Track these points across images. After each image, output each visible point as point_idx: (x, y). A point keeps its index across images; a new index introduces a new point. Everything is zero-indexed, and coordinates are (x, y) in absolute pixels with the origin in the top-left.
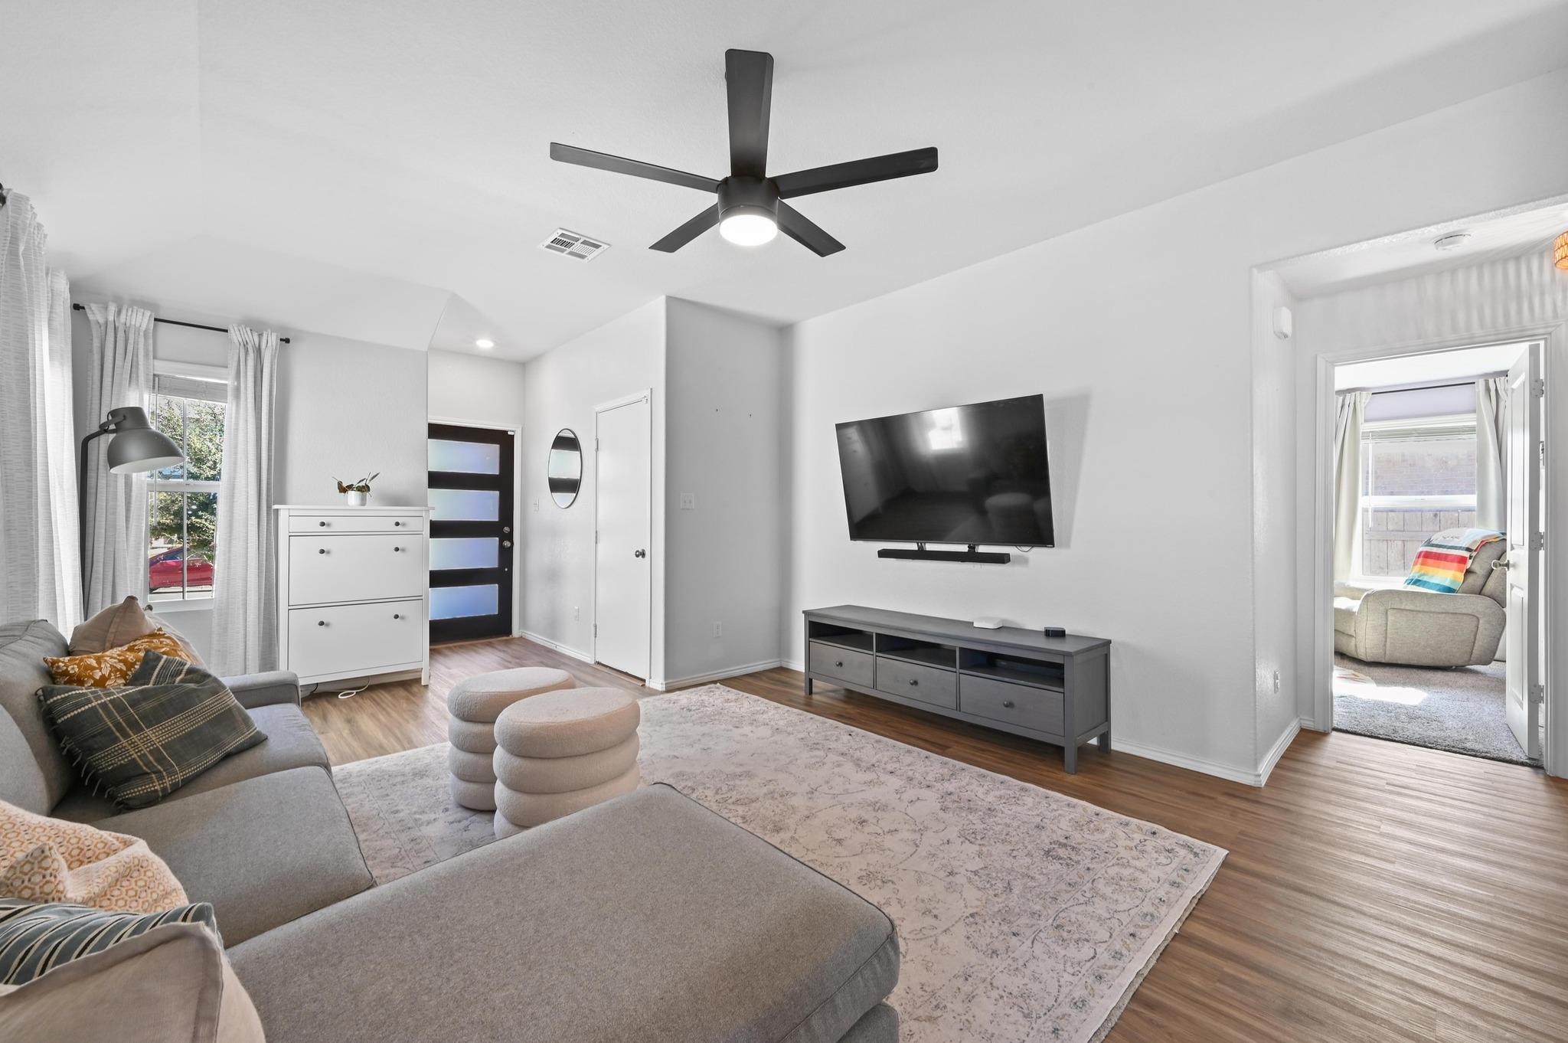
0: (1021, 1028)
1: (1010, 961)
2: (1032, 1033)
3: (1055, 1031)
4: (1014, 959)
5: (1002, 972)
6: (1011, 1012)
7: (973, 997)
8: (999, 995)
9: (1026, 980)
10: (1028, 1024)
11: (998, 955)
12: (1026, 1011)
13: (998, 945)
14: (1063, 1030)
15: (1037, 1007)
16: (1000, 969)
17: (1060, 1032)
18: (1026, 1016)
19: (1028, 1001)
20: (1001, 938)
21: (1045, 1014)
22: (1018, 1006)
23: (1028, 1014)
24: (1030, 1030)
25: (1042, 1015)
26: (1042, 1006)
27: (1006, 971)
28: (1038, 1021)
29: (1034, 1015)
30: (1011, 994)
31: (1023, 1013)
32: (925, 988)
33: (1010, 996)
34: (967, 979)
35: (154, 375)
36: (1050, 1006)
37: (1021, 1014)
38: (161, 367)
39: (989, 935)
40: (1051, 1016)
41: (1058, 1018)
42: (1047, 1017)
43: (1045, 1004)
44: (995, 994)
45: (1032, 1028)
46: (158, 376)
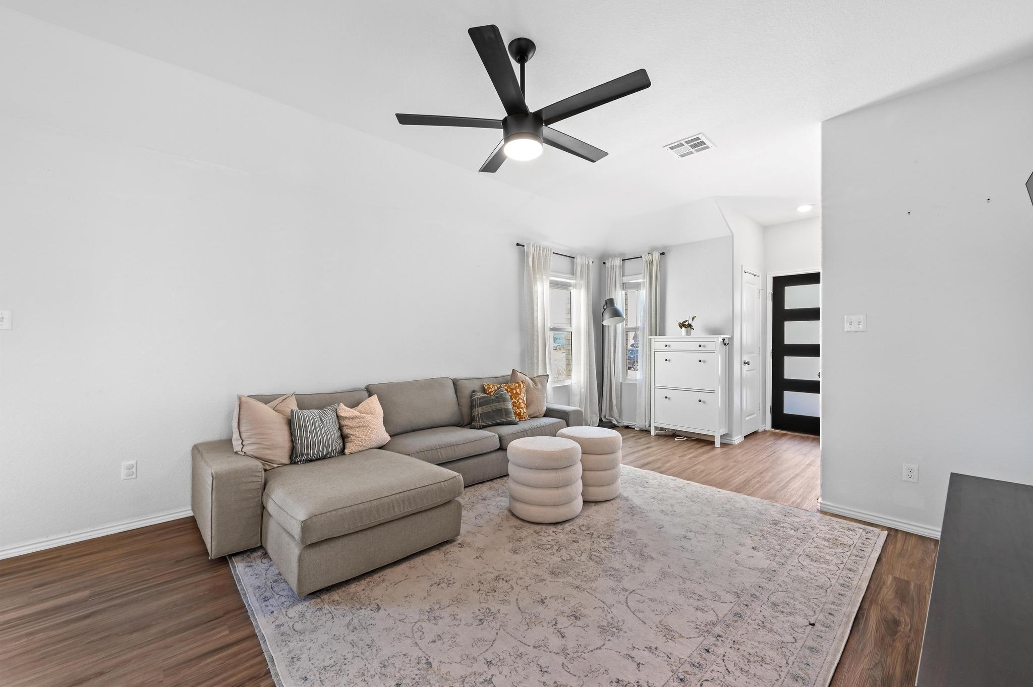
0: (318, 662)
1: (372, 672)
2: (312, 667)
3: (306, 679)
4: (373, 676)
5: (365, 665)
6: (332, 661)
7: (353, 645)
8: (347, 658)
9: (351, 676)
10: (319, 666)
11: (381, 668)
12: (327, 669)
13: (390, 670)
14: (303, 683)
15: (327, 675)
16: (368, 665)
17: (303, 681)
18: (325, 668)
19: (335, 672)
20: (398, 675)
21: (320, 678)
22: (334, 665)
23: (325, 669)
24: (315, 666)
25: (320, 676)
26: (327, 679)
27: (365, 668)
28: (318, 672)
29: (323, 671)
30: (345, 664)
31: (328, 666)
32: (371, 626)
33: (344, 664)
34: (368, 645)
35: (623, 283)
36: (324, 683)
37: (327, 665)
38: (625, 279)
39: (403, 668)
40: (317, 680)
41: (313, 683)
42: (318, 678)
43: (327, 681)
44: (349, 656)
45: (315, 668)
46: (625, 283)
